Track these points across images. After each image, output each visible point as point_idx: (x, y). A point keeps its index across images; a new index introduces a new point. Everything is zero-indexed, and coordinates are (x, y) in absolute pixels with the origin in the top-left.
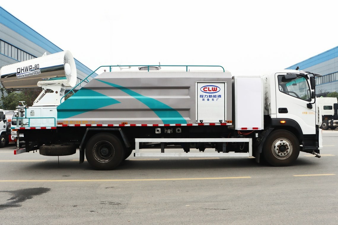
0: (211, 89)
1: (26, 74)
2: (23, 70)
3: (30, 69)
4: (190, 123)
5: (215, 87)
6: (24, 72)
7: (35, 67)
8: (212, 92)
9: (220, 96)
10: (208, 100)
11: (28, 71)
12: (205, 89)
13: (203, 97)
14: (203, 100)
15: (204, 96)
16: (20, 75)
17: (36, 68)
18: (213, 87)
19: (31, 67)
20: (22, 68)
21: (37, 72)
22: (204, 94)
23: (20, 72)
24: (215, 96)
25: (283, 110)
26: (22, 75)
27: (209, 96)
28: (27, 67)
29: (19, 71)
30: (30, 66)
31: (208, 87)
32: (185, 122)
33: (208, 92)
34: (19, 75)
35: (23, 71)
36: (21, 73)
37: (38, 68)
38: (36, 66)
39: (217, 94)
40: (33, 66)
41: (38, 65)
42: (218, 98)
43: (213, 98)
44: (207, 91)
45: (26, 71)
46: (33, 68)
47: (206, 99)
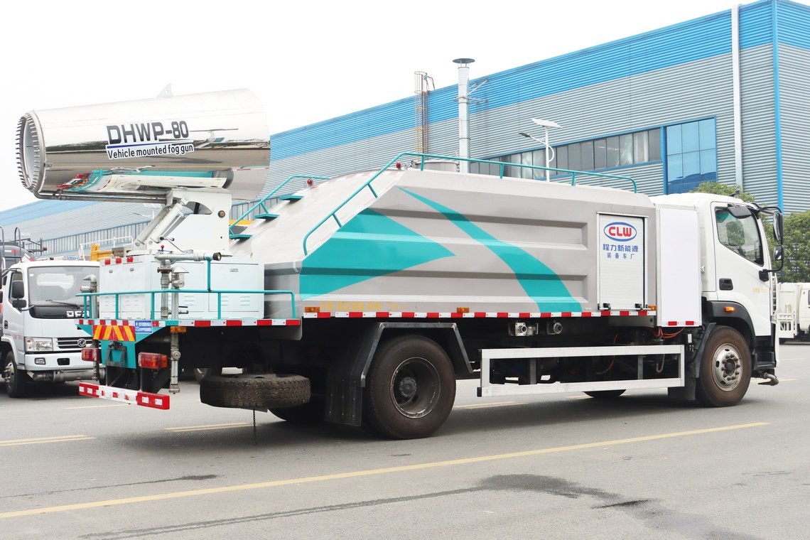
0: (621, 231)
1: (142, 148)
2: (132, 133)
3: (156, 134)
4: (587, 309)
5: (629, 227)
6: (135, 141)
7: (175, 130)
8: (623, 237)
9: (636, 248)
10: (617, 256)
11: (149, 139)
12: (613, 231)
13: (608, 249)
14: (609, 256)
15: (610, 247)
16: (120, 149)
17: (177, 133)
18: (626, 227)
19: (158, 129)
20: (128, 129)
21: (180, 147)
22: (611, 242)
23: (119, 141)
24: (628, 249)
25: (726, 285)
26: (126, 149)
27: (619, 246)
28: (143, 125)
29: (115, 137)
30: (154, 125)
31: (616, 226)
32: (577, 306)
33: (617, 237)
34: (115, 150)
35: (130, 138)
36: (123, 143)
37: (185, 133)
38: (175, 126)
39: (631, 243)
40: (167, 127)
41: (183, 126)
42: (634, 253)
43: (625, 252)
44: (614, 235)
45: (142, 140)
46: (168, 132)
47: (614, 254)
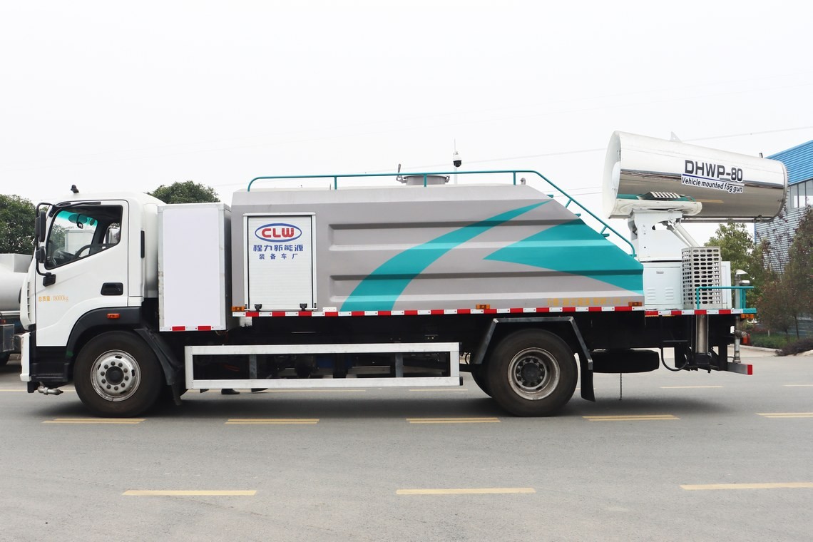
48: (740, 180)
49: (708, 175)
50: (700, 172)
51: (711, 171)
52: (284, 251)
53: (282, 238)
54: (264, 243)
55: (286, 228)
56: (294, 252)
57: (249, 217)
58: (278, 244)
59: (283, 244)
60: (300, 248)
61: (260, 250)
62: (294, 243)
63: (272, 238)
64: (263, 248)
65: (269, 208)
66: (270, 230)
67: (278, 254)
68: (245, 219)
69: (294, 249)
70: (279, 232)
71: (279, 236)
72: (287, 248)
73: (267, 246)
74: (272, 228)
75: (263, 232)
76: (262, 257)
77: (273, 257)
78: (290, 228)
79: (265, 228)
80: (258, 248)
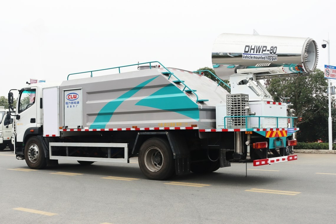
48: (275, 53)
49: (257, 52)
50: (252, 51)
51: (258, 50)
52: (74, 104)
53: (73, 99)
54: (68, 101)
55: (74, 94)
56: (77, 104)
57: (64, 91)
58: (72, 101)
59: (74, 101)
60: (78, 102)
61: (67, 104)
62: (76, 101)
63: (71, 99)
64: (68, 103)
65: (70, 87)
66: (70, 96)
67: (72, 105)
68: (63, 91)
69: (76, 103)
70: (72, 97)
71: (72, 98)
72: (75, 103)
73: (69, 102)
74: (70, 95)
75: (68, 97)
76: (68, 107)
77: (71, 107)
78: (76, 94)
79: (69, 95)
80: (67, 103)
